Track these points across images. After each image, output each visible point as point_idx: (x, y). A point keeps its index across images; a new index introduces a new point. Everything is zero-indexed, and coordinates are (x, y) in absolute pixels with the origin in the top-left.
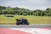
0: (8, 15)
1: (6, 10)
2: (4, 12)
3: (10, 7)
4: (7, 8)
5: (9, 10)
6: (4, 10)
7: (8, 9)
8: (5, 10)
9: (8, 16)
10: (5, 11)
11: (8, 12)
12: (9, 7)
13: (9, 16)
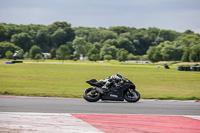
0: (186, 64)
1: (175, 42)
2: (168, 53)
3: (193, 33)
4: (179, 34)
5: (188, 44)
6: (167, 44)
7: (185, 41)
8: (173, 45)
9: (182, 69)
10: (174, 47)
11: (185, 54)
12: (189, 32)
13: (187, 69)
